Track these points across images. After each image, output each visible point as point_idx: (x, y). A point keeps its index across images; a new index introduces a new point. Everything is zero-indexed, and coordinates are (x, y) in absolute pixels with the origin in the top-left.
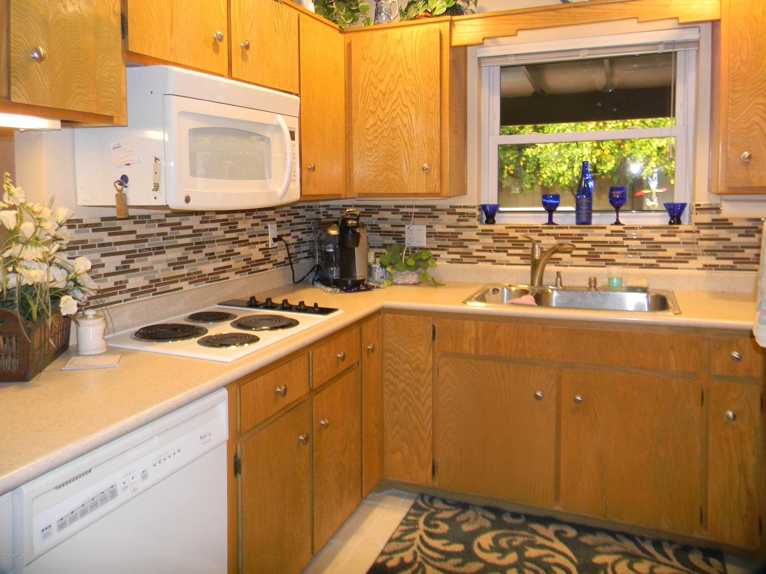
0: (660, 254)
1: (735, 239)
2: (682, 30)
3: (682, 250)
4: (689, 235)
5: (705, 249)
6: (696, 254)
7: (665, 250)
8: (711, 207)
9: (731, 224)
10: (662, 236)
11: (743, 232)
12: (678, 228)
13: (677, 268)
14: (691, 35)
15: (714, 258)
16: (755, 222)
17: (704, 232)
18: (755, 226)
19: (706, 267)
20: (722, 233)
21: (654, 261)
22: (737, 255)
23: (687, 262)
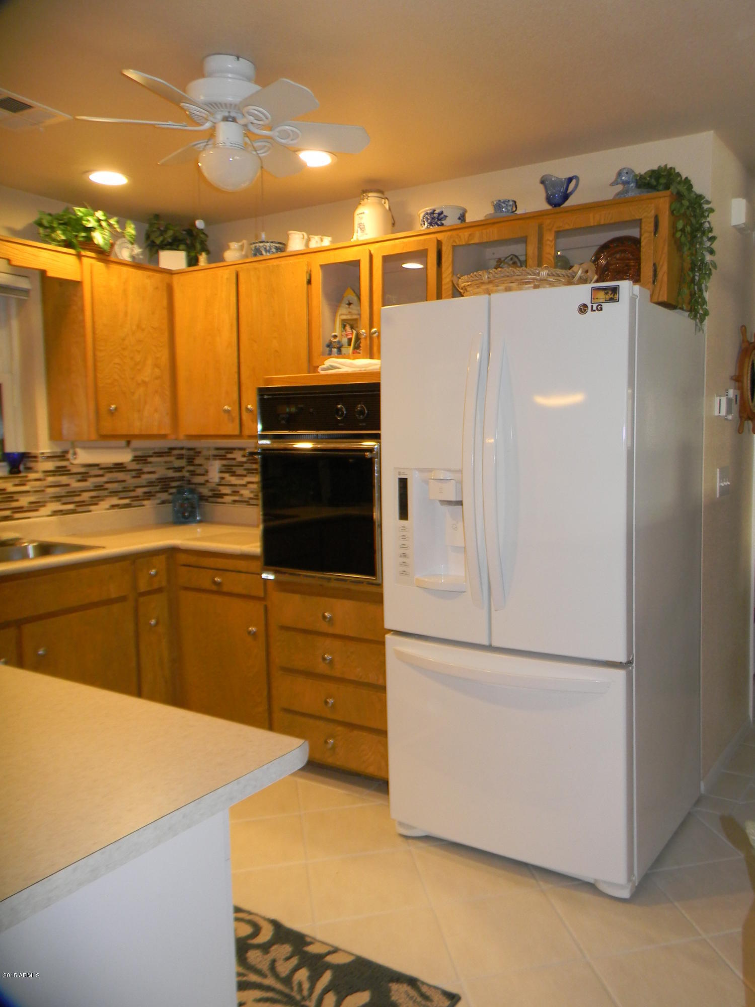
0: (14, 504)
1: (75, 485)
2: (16, 277)
3: (32, 498)
4: (38, 483)
5: (52, 495)
6: (45, 502)
7: (17, 500)
8: (56, 455)
9: (69, 470)
10: (16, 485)
11: (79, 477)
12: (27, 477)
13: (29, 518)
14: (24, 284)
15: (58, 503)
16: (88, 468)
17: (51, 479)
18: (87, 471)
19: (55, 513)
20: (64, 479)
21: (8, 513)
22: (77, 499)
23: (37, 510)
